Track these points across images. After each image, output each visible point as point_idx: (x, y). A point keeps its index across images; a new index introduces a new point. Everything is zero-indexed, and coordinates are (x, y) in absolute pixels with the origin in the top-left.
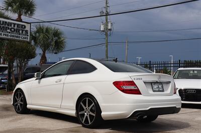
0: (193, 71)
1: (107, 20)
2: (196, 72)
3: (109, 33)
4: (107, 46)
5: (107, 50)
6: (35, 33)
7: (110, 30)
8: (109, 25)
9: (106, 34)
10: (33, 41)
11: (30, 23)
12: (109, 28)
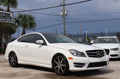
0: (106, 38)
1: (64, 9)
2: (107, 39)
3: (65, 17)
4: (64, 25)
5: (65, 27)
6: (18, 18)
7: (66, 15)
8: (66, 12)
9: (64, 18)
10: (17, 23)
11: (13, 12)
12: (66, 13)
